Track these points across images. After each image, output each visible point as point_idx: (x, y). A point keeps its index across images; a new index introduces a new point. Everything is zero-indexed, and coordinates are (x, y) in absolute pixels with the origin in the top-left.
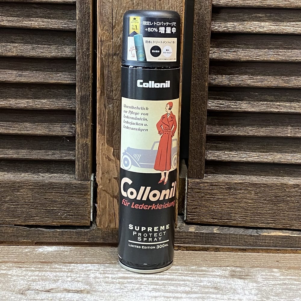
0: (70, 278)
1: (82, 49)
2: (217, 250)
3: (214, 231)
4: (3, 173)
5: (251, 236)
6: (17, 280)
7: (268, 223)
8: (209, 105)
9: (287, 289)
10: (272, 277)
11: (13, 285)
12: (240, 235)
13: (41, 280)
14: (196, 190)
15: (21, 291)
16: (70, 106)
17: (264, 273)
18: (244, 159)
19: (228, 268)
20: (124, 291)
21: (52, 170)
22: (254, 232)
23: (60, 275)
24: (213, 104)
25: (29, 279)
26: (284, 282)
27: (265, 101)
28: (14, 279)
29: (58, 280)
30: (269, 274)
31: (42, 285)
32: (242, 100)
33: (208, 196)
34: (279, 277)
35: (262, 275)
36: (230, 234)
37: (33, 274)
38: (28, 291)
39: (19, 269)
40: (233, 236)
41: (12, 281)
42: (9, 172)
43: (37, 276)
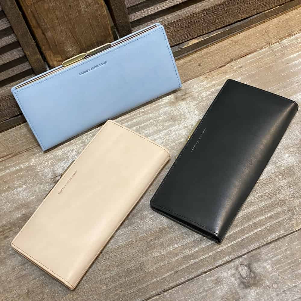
0: (74, 151)
6: (42, 169)
11: (43, 175)
13: (57, 163)
15: (53, 180)
16: (13, 41)
17: (195, 86)
23: (66, 151)
25: (49, 165)
28: (39, 169)
29: (68, 157)
30: (199, 85)
31: (61, 167)
37: (47, 157)
38: (57, 177)
39: (34, 156)
41: (39, 171)
43: (51, 159)
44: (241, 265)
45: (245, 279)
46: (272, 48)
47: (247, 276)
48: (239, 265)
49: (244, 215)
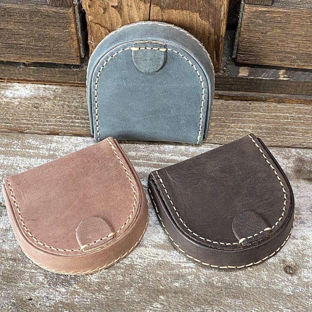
36: (305, 82)
40: (310, 84)
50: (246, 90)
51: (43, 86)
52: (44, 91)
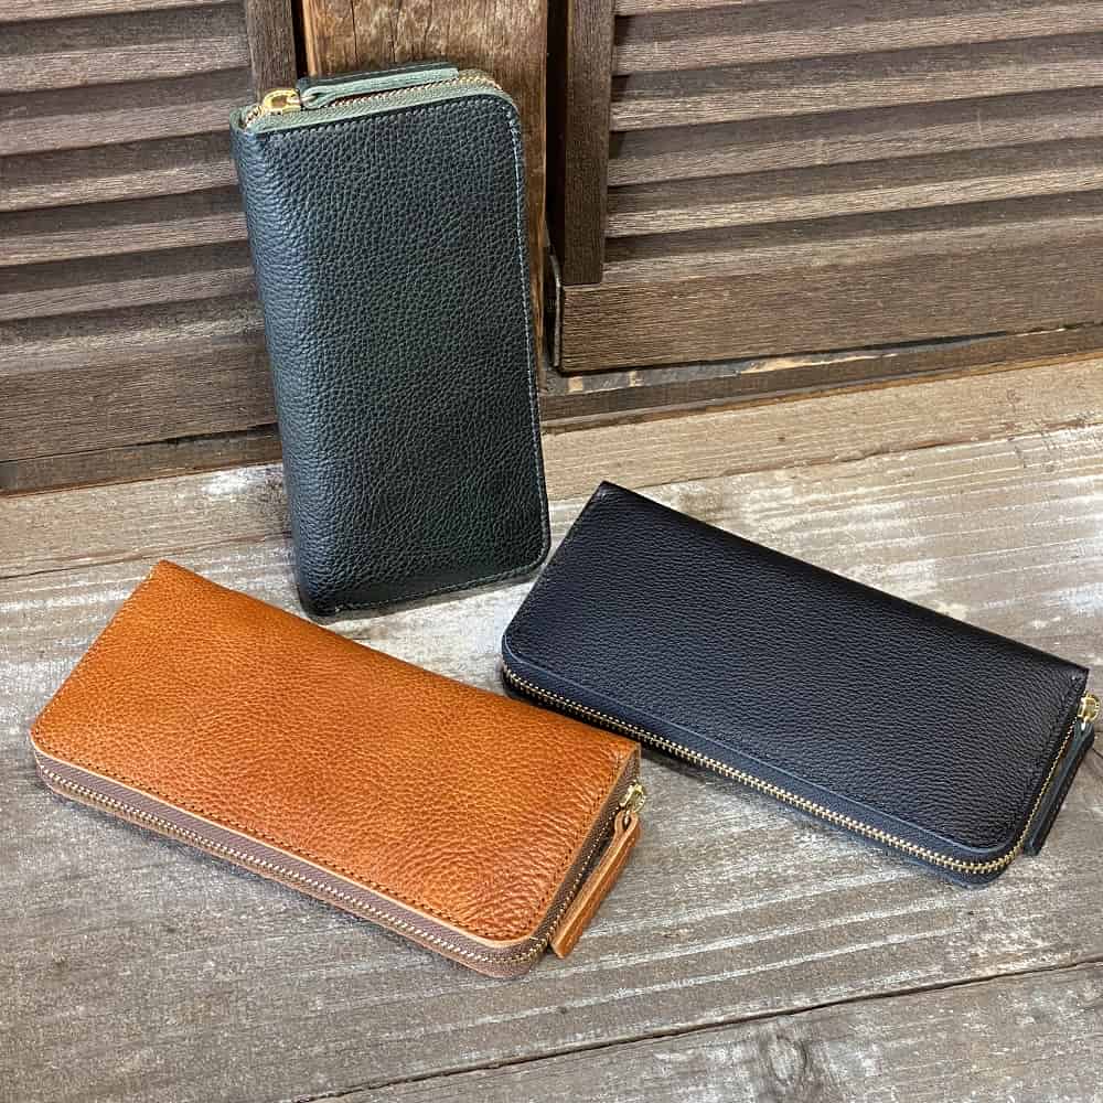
1: (270, 54)
2: (637, 420)
3: (629, 383)
4: (86, 339)
5: (719, 379)
7: (761, 348)
8: (615, 117)
9: (811, 540)
10: (774, 505)
12: (692, 382)
14: (583, 309)
17: (756, 494)
18: (707, 225)
19: (674, 487)
20: (461, 612)
21: (211, 314)
22: (724, 372)
24: (624, 115)
26: (804, 516)
27: (759, 89)
30: (767, 493)
32: (700, 93)
33: (615, 316)
34: (789, 501)
35: (754, 502)
36: (668, 384)
40: (676, 387)
42: (101, 334)
44: (778, 1038)
45: (784, 1082)
46: (1018, 445)
47: (791, 1078)
48: (774, 1037)
49: (825, 894)
50: (584, 413)
51: (265, 467)
52: (268, 474)
